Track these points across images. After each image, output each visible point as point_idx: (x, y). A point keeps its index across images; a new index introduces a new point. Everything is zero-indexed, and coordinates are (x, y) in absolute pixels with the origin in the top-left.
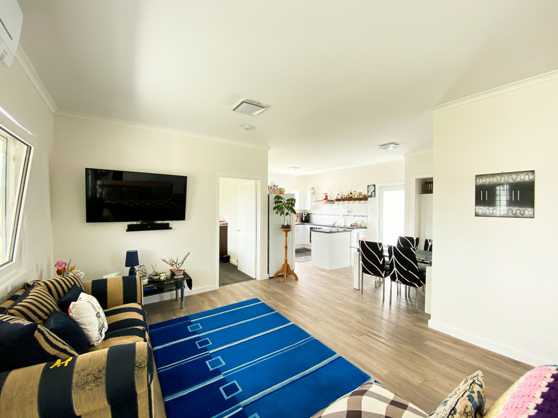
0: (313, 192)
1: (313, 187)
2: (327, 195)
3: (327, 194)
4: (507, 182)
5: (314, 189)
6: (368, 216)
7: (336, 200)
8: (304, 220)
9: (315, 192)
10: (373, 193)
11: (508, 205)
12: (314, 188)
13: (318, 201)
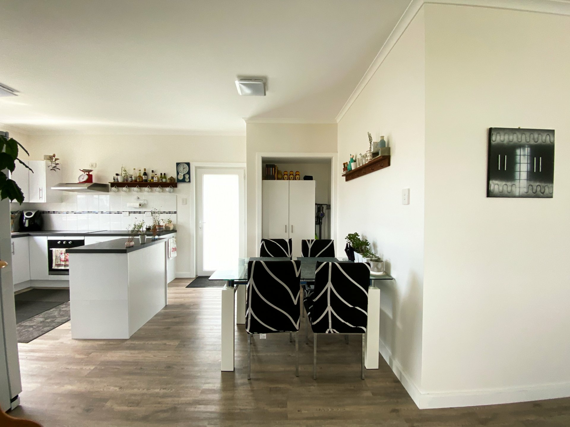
0: (54, 165)
1: (52, 155)
2: (91, 173)
3: (91, 171)
4: (528, 143)
5: (56, 160)
6: (178, 213)
7: (113, 185)
8: (27, 225)
9: (58, 166)
10: (187, 176)
11: (528, 179)
12: (56, 157)
13: (67, 184)
